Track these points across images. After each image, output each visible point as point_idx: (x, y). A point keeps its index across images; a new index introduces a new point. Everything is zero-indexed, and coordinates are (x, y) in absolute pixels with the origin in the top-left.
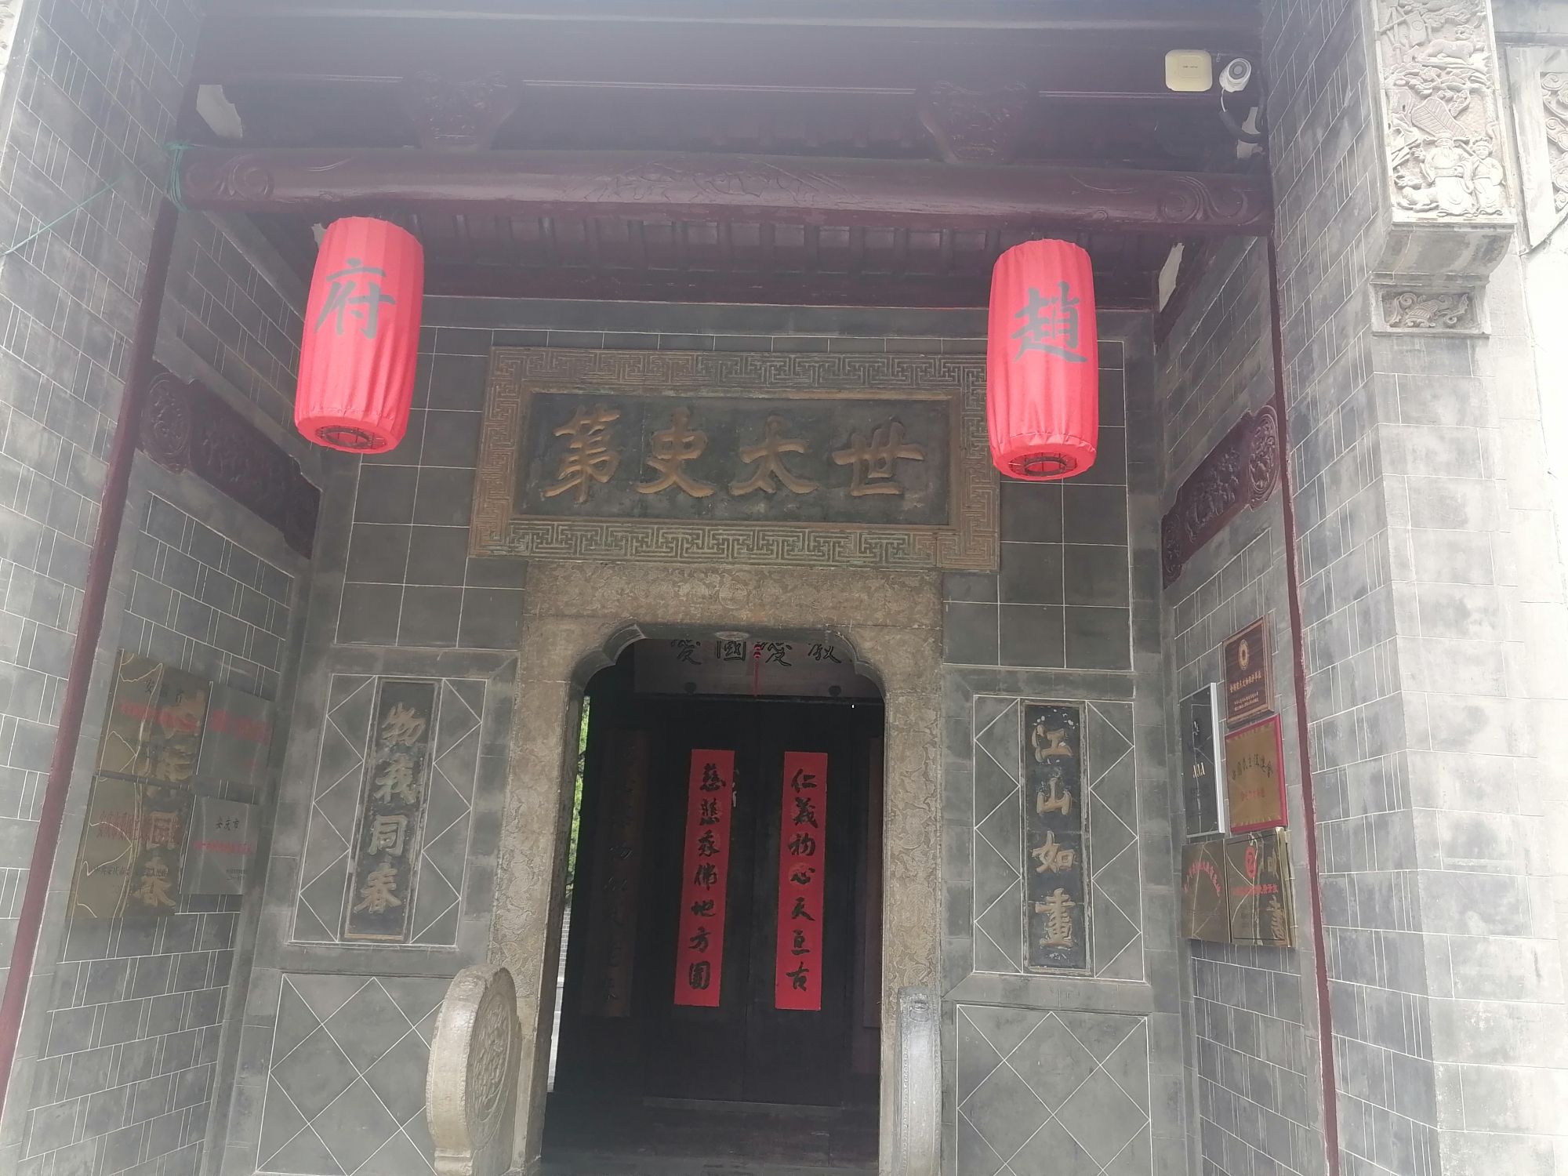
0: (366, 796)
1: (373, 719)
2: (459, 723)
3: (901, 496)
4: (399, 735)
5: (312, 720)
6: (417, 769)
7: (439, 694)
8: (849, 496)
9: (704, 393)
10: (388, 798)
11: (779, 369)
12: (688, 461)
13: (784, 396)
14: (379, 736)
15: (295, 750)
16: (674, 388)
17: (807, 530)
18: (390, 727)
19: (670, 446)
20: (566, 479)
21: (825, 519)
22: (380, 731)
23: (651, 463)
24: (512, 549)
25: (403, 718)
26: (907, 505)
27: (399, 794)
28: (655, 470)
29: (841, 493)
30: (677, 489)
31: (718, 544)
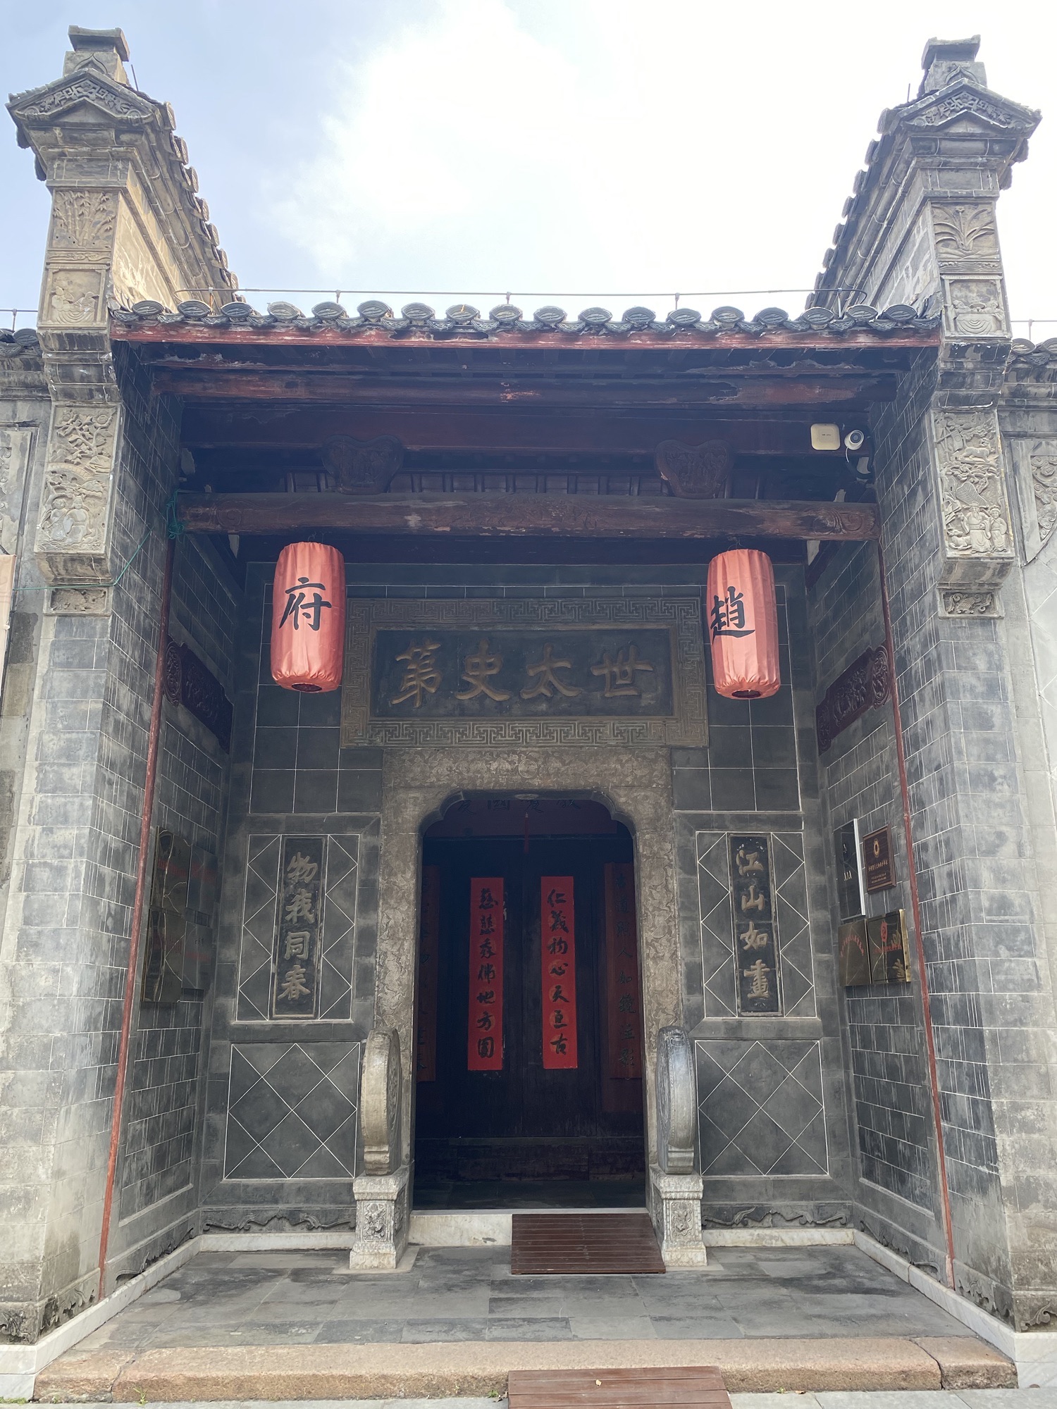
0: (280, 919)
1: (281, 865)
2: (341, 866)
3: (640, 696)
4: (301, 876)
5: (238, 868)
6: (314, 899)
7: (326, 845)
8: (603, 697)
9: (499, 627)
10: (295, 920)
11: (551, 611)
12: (491, 676)
13: (555, 628)
14: (286, 877)
15: (228, 889)
16: (478, 625)
17: (576, 723)
18: (293, 870)
19: (475, 666)
20: (406, 691)
21: (588, 713)
22: (286, 873)
23: (465, 678)
24: (371, 742)
25: (302, 863)
26: (644, 703)
27: (303, 917)
28: (468, 683)
29: (598, 695)
30: (484, 696)
31: (516, 734)
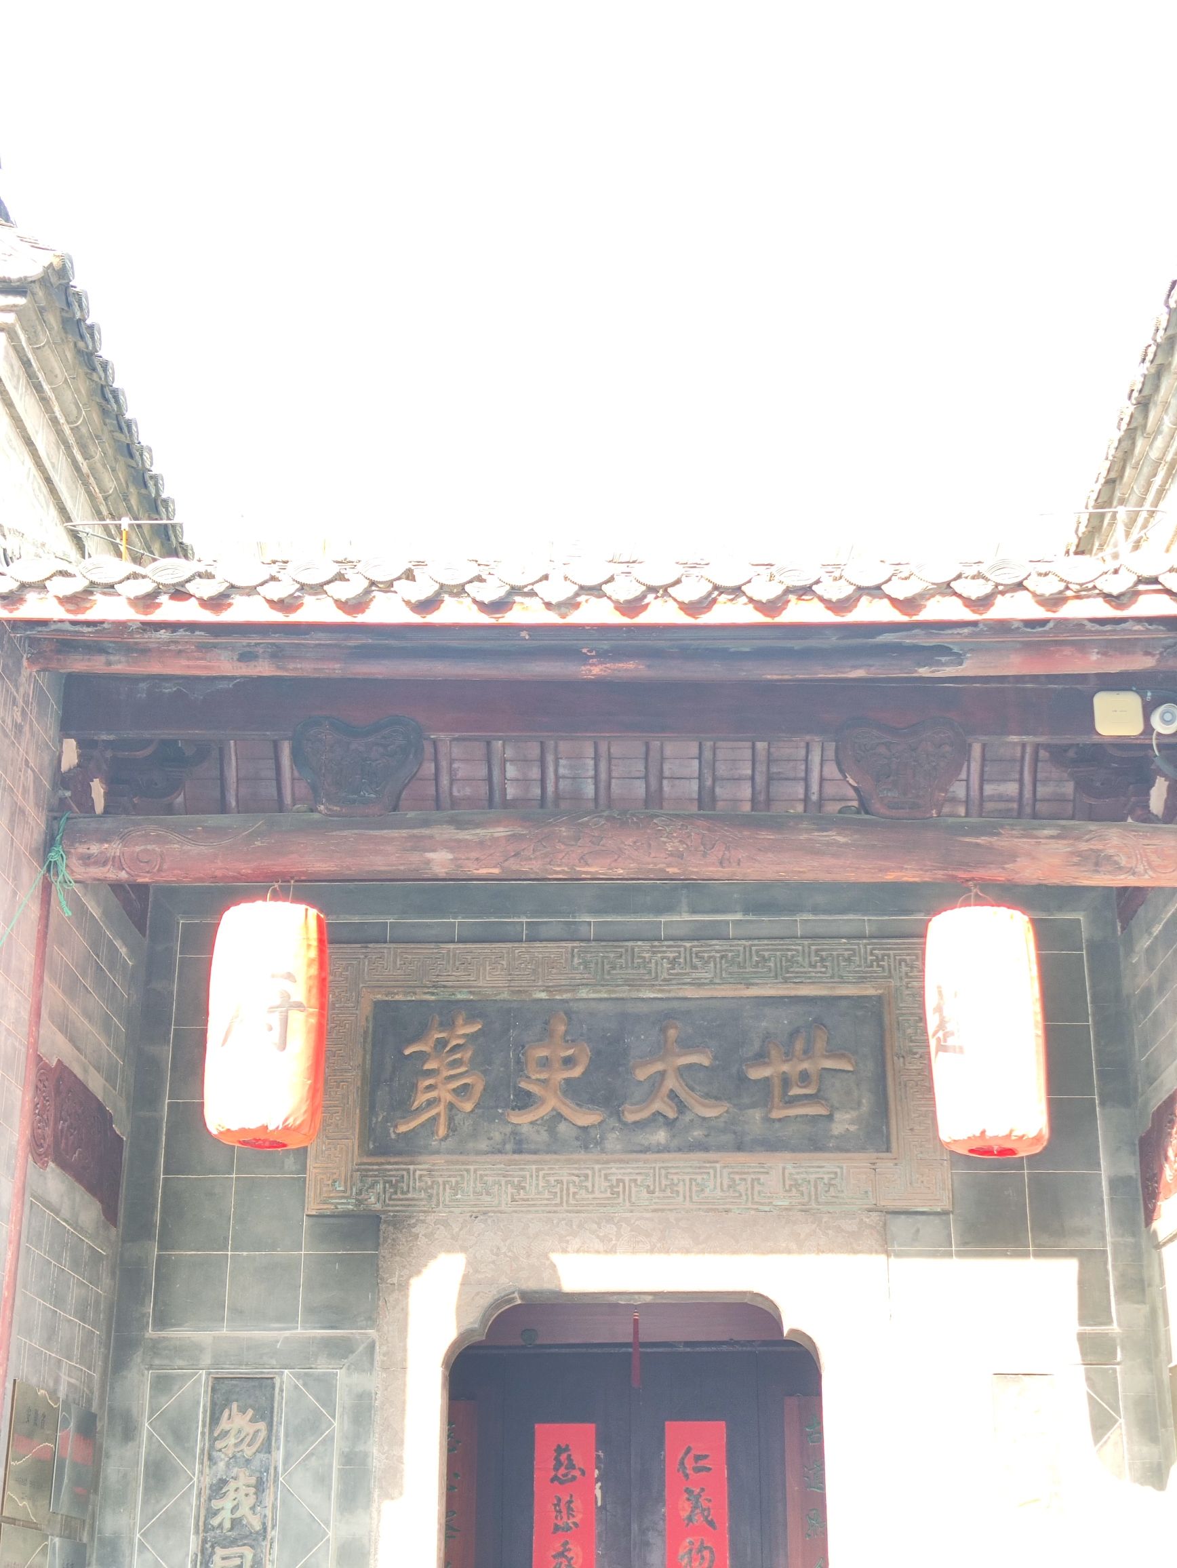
0: (201, 1524)
1: (204, 1426)
2: (311, 1426)
3: (830, 1117)
4: (236, 1445)
5: (129, 1432)
6: (260, 1487)
7: (281, 1390)
8: (767, 1120)
9: (583, 993)
10: (227, 1525)
11: (673, 962)
12: (567, 1081)
13: (681, 994)
14: (212, 1447)
15: (112, 1471)
16: (547, 989)
17: (718, 1166)
18: (225, 1434)
19: (545, 1063)
20: (420, 1110)
21: (740, 1147)
22: (213, 1440)
23: (523, 1085)
24: (359, 1202)
25: (237, 1422)
26: (837, 1128)
27: (240, 1519)
28: (529, 1094)
29: (757, 1114)
30: (558, 1117)
31: (612, 1187)
